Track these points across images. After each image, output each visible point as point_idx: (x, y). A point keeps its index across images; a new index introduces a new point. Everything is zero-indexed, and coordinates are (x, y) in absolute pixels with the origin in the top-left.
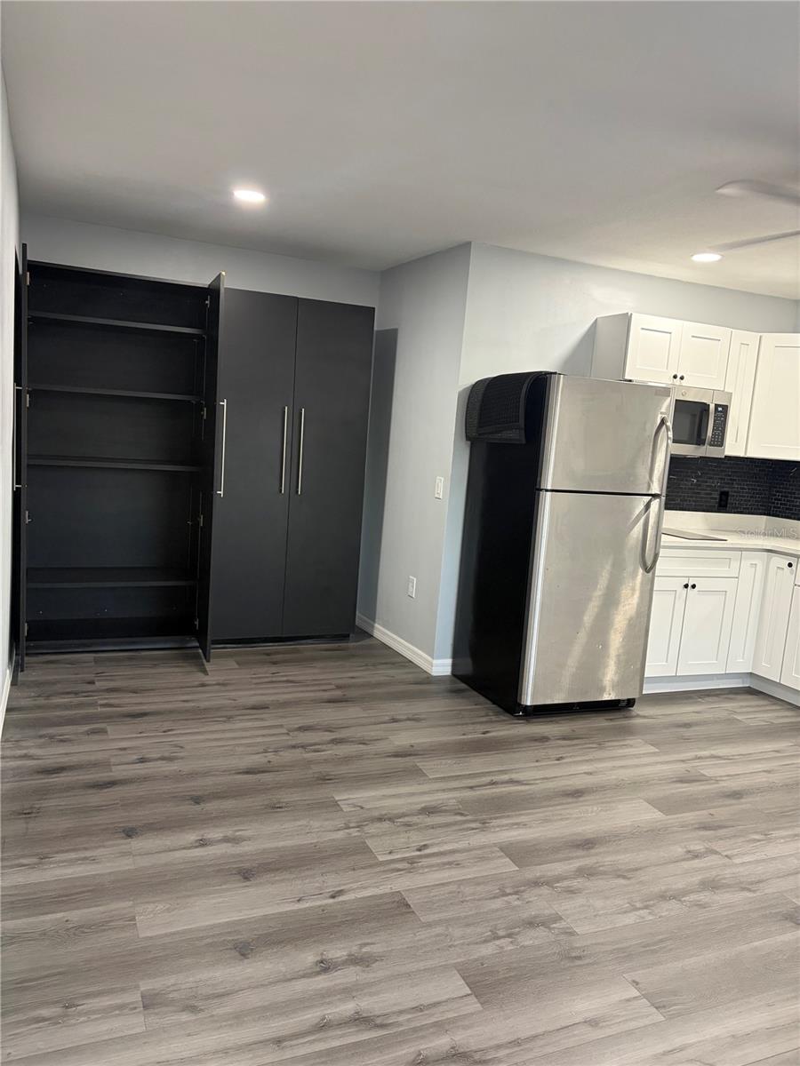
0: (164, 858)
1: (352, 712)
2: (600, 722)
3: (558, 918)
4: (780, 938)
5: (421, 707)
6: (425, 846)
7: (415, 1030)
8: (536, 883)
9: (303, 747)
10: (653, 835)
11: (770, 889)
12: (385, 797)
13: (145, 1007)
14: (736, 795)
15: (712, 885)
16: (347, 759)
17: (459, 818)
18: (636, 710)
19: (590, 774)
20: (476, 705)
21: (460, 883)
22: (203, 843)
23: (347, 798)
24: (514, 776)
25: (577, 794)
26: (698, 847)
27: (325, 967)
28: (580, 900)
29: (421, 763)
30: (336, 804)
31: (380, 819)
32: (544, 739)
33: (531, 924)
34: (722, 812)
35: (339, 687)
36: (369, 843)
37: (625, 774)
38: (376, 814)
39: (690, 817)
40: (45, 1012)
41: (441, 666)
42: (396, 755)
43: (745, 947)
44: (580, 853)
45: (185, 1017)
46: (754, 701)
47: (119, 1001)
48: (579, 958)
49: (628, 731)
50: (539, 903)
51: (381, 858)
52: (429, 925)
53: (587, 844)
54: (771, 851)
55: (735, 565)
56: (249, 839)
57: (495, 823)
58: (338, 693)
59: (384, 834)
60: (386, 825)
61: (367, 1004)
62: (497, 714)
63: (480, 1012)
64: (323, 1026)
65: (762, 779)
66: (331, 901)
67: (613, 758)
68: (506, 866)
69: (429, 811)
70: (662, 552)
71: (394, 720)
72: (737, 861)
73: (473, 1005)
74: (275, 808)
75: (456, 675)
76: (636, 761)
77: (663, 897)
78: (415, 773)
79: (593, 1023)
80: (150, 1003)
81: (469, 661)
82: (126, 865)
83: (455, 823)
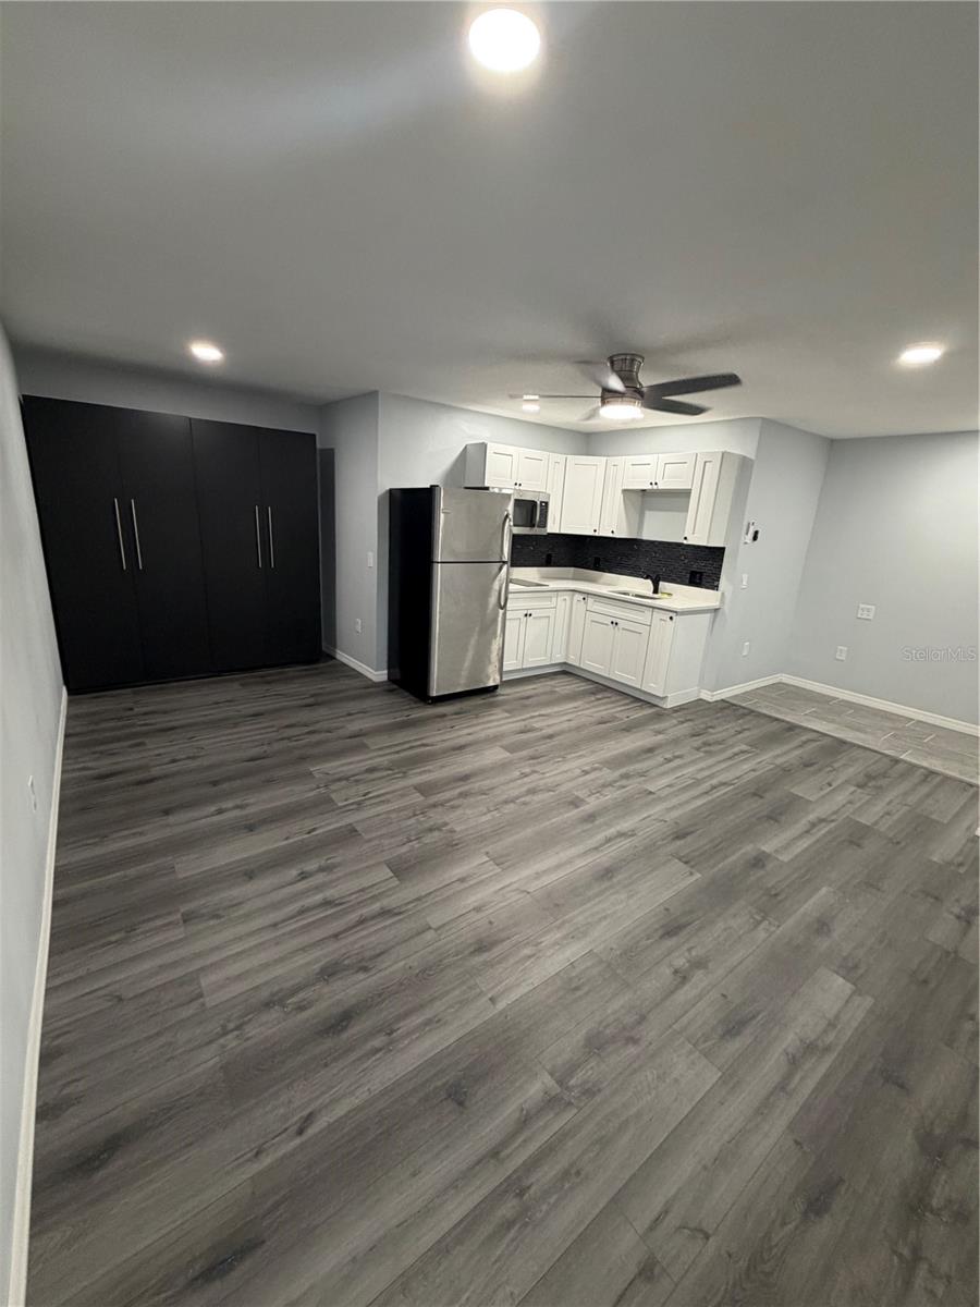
0: (194, 825)
1: (322, 712)
2: (478, 701)
3: (446, 824)
4: (566, 816)
5: (367, 704)
6: (369, 793)
7: (359, 903)
8: (434, 806)
9: (289, 738)
10: (503, 766)
11: (563, 789)
12: (343, 765)
13: (185, 921)
14: (550, 737)
15: (533, 791)
16: (318, 743)
17: (390, 772)
18: (499, 691)
19: (469, 734)
20: (401, 700)
21: (389, 812)
22: (220, 812)
23: (317, 769)
24: (424, 741)
25: (461, 748)
26: (527, 770)
27: (303, 876)
28: (459, 812)
29: (365, 740)
30: (311, 773)
31: (339, 780)
32: (444, 716)
33: (431, 830)
34: (542, 748)
35: (312, 696)
36: (333, 796)
37: (491, 732)
38: (337, 776)
39: (524, 753)
40: (113, 938)
41: (379, 675)
42: (350, 737)
43: (548, 823)
44: (461, 783)
45: (212, 923)
46: (566, 679)
47: (166, 921)
48: (456, 845)
49: (493, 705)
50: (436, 817)
51: (340, 804)
52: (370, 840)
53: (465, 778)
54: (565, 767)
55: (554, 599)
56: (253, 804)
57: (411, 772)
58: (312, 700)
59: (343, 788)
60: (344, 783)
61: (330, 893)
62: (415, 703)
63: (397, 886)
64: (303, 911)
65: (565, 726)
66: (307, 836)
67: (483, 723)
68: (418, 798)
69: (371, 770)
70: (510, 596)
71: (350, 715)
72: (548, 775)
73: (396, 882)
74: (269, 781)
75: (391, 679)
76: (496, 724)
77: (506, 802)
78: (363, 747)
79: (462, 880)
80: (187, 919)
81: (397, 670)
82: (167, 833)
83: (388, 775)
